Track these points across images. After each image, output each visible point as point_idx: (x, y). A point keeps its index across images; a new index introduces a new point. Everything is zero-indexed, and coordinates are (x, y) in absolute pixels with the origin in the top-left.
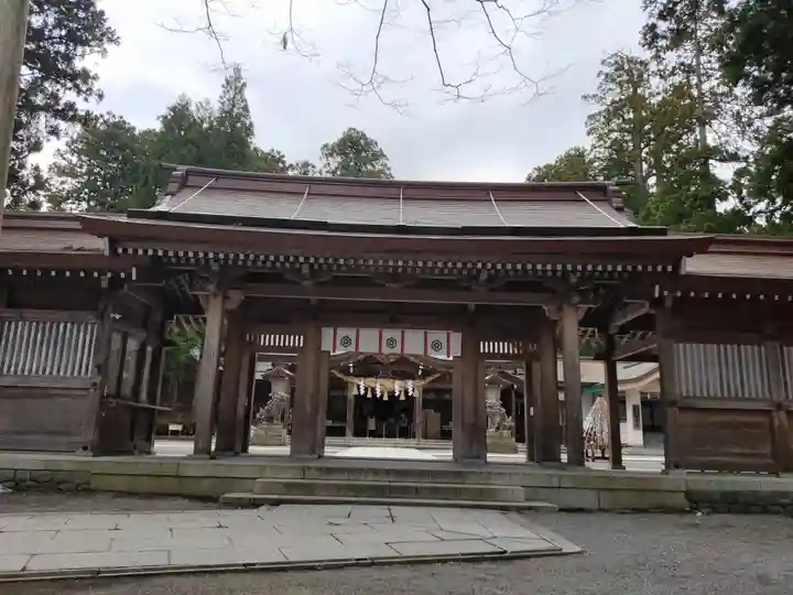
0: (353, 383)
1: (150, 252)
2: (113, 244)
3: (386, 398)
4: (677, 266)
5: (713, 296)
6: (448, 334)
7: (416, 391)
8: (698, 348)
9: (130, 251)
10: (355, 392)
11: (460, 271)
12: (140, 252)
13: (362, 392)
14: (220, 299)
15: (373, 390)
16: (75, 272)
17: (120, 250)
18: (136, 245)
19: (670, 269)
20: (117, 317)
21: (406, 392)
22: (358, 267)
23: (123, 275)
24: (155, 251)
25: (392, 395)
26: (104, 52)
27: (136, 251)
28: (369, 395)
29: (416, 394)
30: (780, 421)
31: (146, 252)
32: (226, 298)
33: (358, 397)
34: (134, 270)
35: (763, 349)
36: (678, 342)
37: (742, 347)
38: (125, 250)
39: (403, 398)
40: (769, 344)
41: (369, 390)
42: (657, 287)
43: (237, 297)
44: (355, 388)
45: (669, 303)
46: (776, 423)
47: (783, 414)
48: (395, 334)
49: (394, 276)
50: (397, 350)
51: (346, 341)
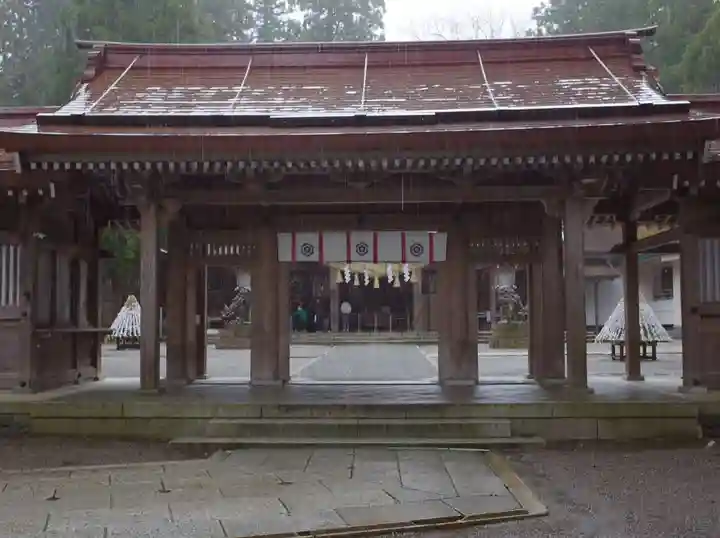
0: (336, 269)
1: (67, 166)
2: (25, 157)
3: (377, 285)
6: (431, 235)
7: (413, 276)
9: (45, 166)
10: (339, 279)
11: (437, 167)
12: (56, 166)
13: (348, 279)
14: (153, 209)
15: (361, 276)
17: (33, 166)
18: (50, 158)
19: (690, 156)
20: (41, 236)
21: (402, 277)
23: (41, 192)
24: (73, 165)
25: (383, 280)
27: (51, 165)
28: (357, 283)
29: (413, 280)
31: (62, 165)
32: (160, 208)
33: (343, 285)
34: (52, 186)
36: (702, 238)
38: (39, 165)
39: (397, 284)
41: (356, 277)
42: (676, 177)
43: (172, 207)
44: (339, 275)
45: (694, 191)
48: (367, 237)
49: (357, 175)
50: (370, 256)
51: (308, 249)
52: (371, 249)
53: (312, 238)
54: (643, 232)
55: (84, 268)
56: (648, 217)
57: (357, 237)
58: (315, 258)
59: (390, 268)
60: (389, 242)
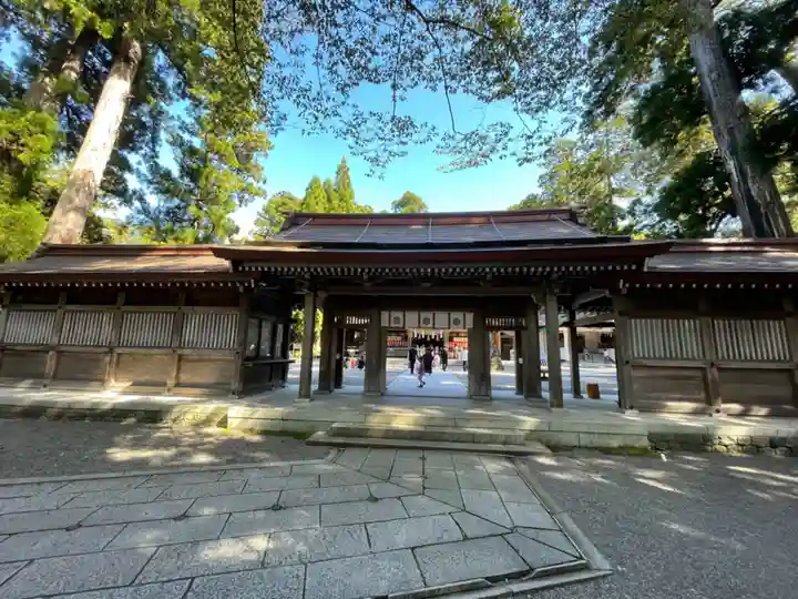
1: (260, 269)
2: (235, 263)
4: (640, 265)
5: (665, 286)
6: (465, 314)
8: (646, 322)
9: (247, 269)
11: (473, 274)
12: (253, 269)
14: (312, 297)
16: (217, 284)
17: (240, 269)
18: (250, 264)
19: (634, 267)
22: (400, 274)
23: (246, 284)
24: (263, 268)
26: (266, 155)
27: (250, 268)
30: (713, 375)
31: (256, 268)
34: (252, 280)
35: (697, 322)
36: (631, 318)
37: (681, 321)
38: (244, 268)
40: (703, 319)
42: (622, 281)
46: (710, 376)
47: (715, 370)
48: (429, 315)
49: (426, 278)
50: (430, 325)
51: (397, 319)
52: (431, 321)
53: (399, 315)
54: (579, 316)
55: (280, 327)
56: (584, 308)
57: (424, 315)
58: (401, 325)
59: (441, 332)
60: (442, 317)
